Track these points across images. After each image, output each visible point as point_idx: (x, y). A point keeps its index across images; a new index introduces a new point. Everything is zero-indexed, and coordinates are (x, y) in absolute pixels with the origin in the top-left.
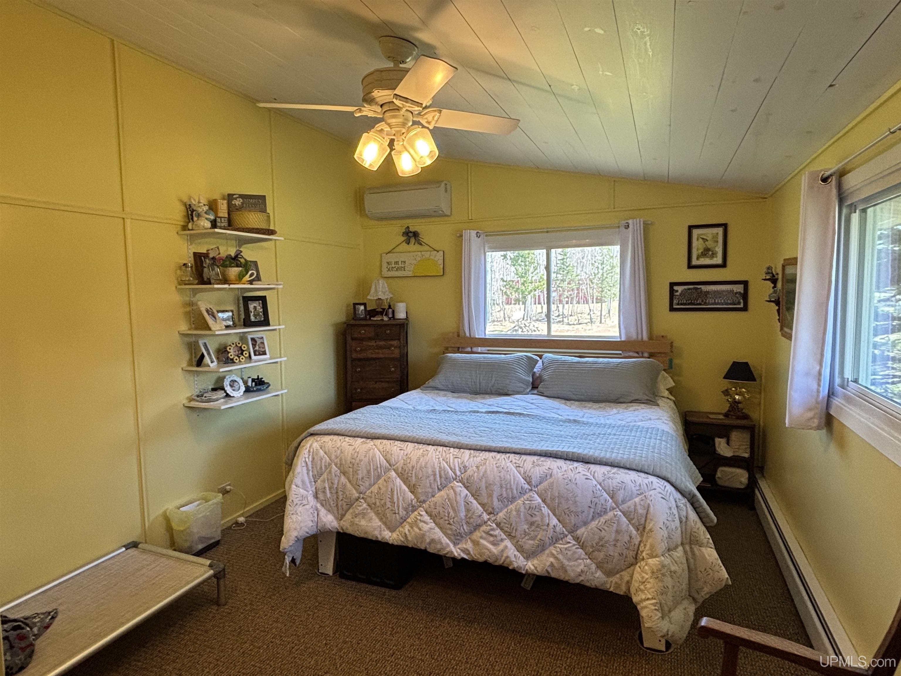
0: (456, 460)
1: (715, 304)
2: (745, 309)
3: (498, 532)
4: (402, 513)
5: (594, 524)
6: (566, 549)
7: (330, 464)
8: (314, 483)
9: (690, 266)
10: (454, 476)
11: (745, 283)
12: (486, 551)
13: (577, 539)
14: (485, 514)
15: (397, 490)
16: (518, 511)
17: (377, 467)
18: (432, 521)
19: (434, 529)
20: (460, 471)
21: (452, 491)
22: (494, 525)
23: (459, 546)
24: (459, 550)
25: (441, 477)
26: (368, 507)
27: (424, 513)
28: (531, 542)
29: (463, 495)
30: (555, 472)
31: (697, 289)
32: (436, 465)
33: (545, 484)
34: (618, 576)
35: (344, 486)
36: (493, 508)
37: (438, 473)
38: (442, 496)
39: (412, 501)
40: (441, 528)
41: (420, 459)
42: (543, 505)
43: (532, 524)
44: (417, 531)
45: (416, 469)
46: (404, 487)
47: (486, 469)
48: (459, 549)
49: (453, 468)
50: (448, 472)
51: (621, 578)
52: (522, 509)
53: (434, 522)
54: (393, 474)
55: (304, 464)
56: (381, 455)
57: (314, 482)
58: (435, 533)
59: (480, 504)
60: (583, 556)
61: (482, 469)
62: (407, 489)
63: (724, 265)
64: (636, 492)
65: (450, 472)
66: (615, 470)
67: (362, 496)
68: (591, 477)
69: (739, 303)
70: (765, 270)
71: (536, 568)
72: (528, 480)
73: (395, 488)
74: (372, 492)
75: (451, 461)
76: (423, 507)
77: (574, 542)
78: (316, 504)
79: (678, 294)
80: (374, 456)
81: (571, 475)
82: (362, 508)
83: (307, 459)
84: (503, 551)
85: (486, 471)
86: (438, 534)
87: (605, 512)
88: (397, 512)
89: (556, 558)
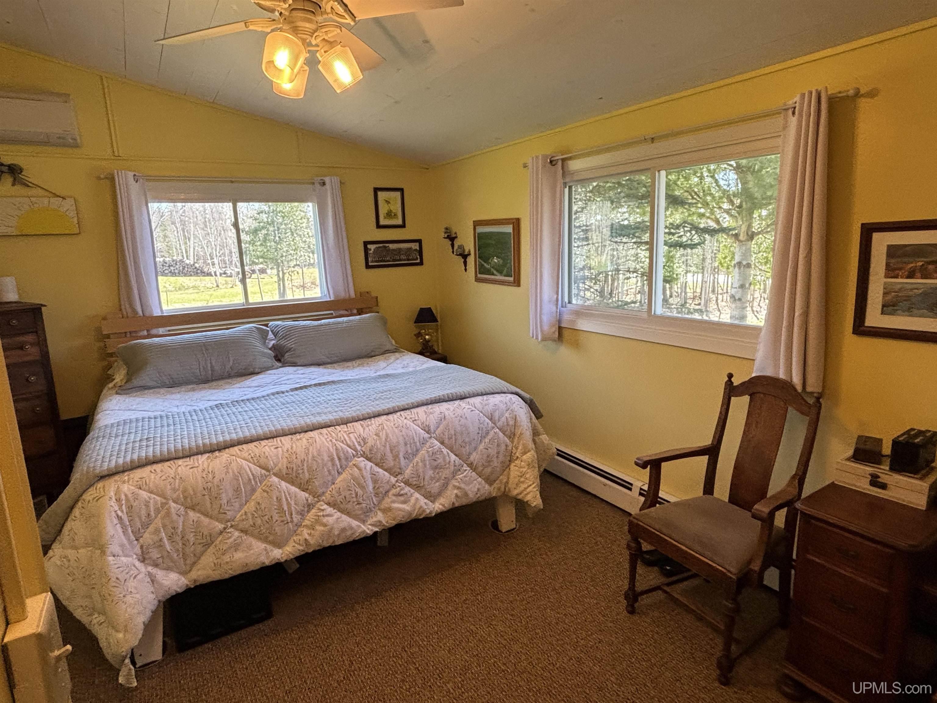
0: (351, 435)
1: (400, 260)
2: (421, 263)
3: (407, 489)
4: (296, 518)
5: (481, 447)
6: (465, 477)
7: (163, 505)
8: (136, 542)
9: (379, 226)
10: (354, 452)
11: (419, 241)
12: (400, 512)
13: (470, 465)
14: (392, 478)
15: (285, 495)
16: (423, 461)
17: (250, 480)
18: (335, 511)
19: (341, 517)
20: (360, 445)
21: (356, 469)
22: (402, 484)
23: (369, 523)
24: (370, 527)
25: (339, 459)
26: (242, 534)
27: (325, 506)
28: (437, 484)
29: (368, 468)
30: (447, 414)
31: (385, 247)
32: (331, 448)
33: (442, 427)
34: (497, 482)
35: (198, 524)
36: (400, 469)
37: (335, 457)
38: (344, 480)
39: (307, 500)
40: (348, 514)
41: (308, 450)
42: (442, 447)
43: (436, 467)
44: (322, 528)
45: (308, 461)
46: (293, 489)
47: (386, 433)
48: (370, 525)
49: (352, 445)
50: (347, 452)
51: (501, 482)
52: (427, 458)
53: (339, 511)
54: (275, 479)
55: (116, 521)
56: (250, 464)
57: (137, 540)
58: (343, 521)
59: (386, 470)
60: (477, 477)
61: (383, 435)
62: (297, 490)
63: (403, 226)
64: (505, 409)
65: (350, 450)
66: (485, 397)
67: (229, 524)
68: (474, 409)
69: (417, 259)
70: (444, 230)
71: (443, 505)
72: (427, 429)
73: (283, 494)
74: (246, 512)
75: (347, 438)
76: (323, 501)
77: (468, 469)
78: (146, 568)
79: (371, 252)
80: (241, 467)
81: (459, 412)
82: (231, 540)
83: (120, 513)
84: (415, 504)
85: (387, 436)
86: (346, 520)
87: (487, 433)
88: (289, 520)
89: (459, 488)
